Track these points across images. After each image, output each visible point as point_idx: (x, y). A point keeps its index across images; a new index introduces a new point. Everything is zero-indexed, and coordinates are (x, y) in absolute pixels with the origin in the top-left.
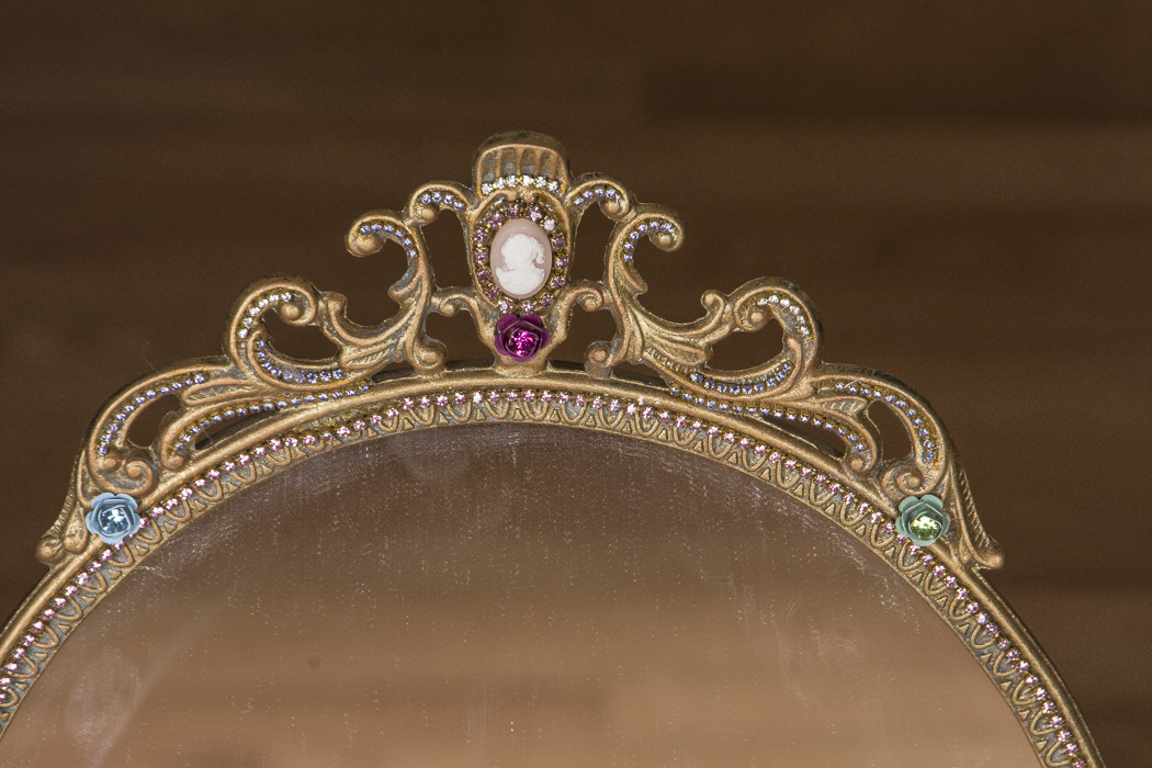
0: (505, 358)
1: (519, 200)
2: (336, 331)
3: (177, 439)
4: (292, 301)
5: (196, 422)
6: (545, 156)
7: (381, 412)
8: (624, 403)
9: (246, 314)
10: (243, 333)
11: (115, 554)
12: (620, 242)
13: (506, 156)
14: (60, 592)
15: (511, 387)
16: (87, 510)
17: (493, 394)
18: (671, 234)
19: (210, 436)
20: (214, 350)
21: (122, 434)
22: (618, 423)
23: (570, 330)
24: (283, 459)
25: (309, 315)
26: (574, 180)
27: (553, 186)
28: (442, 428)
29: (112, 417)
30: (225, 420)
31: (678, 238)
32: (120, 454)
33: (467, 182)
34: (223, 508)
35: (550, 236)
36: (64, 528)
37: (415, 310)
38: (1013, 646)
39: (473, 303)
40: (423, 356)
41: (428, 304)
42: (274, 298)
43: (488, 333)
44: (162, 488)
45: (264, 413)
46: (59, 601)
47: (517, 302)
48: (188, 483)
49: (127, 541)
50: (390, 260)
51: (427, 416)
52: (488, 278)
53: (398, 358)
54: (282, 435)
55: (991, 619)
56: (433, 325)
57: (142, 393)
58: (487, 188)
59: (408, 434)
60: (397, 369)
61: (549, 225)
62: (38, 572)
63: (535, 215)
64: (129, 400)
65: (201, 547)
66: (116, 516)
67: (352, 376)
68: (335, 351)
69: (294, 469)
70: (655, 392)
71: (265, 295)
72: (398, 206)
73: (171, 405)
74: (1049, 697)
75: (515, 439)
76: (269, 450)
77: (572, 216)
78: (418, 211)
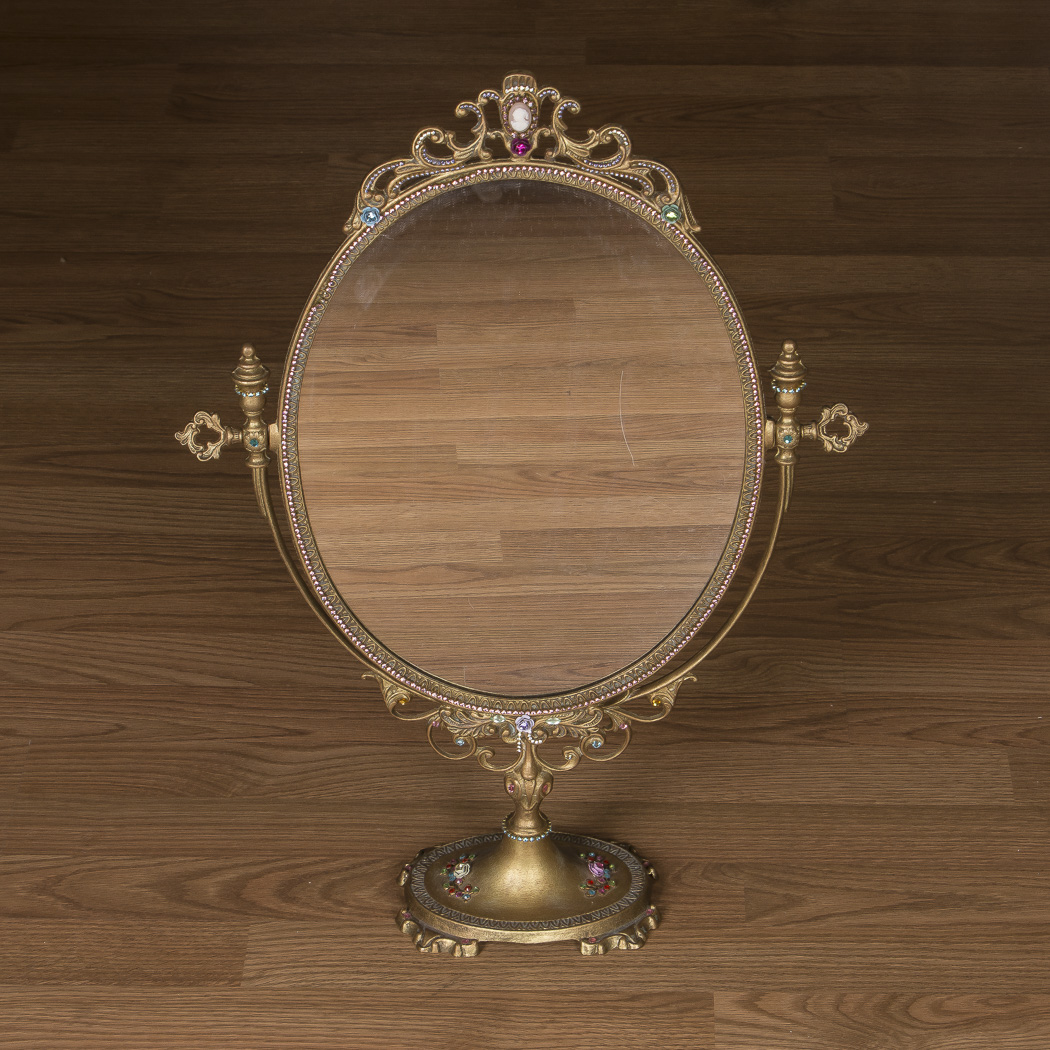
0: (515, 155)
1: (519, 95)
2: (452, 145)
3: (393, 186)
4: (435, 135)
5: (400, 180)
6: (528, 79)
7: (469, 175)
8: (559, 171)
9: (418, 140)
10: (417, 147)
11: (371, 230)
12: (557, 112)
13: (514, 79)
14: (352, 244)
15: (517, 166)
16: (361, 214)
17: (511, 169)
18: (576, 107)
19: (406, 185)
20: (406, 152)
21: (373, 185)
22: (557, 179)
23: (539, 144)
24: (433, 194)
25: (441, 140)
26: (539, 88)
27: (531, 90)
28: (492, 181)
29: (369, 178)
30: (411, 179)
31: (578, 109)
32: (372, 192)
33: (499, 89)
34: (411, 213)
35: (531, 108)
36: (352, 221)
37: (481, 137)
38: (705, 260)
39: (503, 134)
40: (484, 154)
41: (486, 135)
42: (428, 133)
43: (508, 145)
44: (388, 205)
45: (426, 176)
46: (351, 248)
47: (519, 133)
48: (398, 203)
49: (376, 225)
50: (471, 119)
51: (486, 178)
52: (508, 125)
53: (474, 155)
54: (432, 185)
55: (697, 250)
56: (488, 144)
57: (380, 169)
58: (507, 91)
59: (479, 184)
60: (474, 160)
61: (530, 104)
62: (343, 237)
63: (525, 101)
64: (376, 172)
65: (403, 228)
66: (372, 216)
67: (458, 162)
68: (451, 153)
69: (437, 198)
70: (572, 167)
71: (425, 132)
72: (474, 98)
73: (391, 174)
74: (719, 280)
75: (519, 185)
76: (427, 190)
77: (539, 101)
78: (482, 100)
